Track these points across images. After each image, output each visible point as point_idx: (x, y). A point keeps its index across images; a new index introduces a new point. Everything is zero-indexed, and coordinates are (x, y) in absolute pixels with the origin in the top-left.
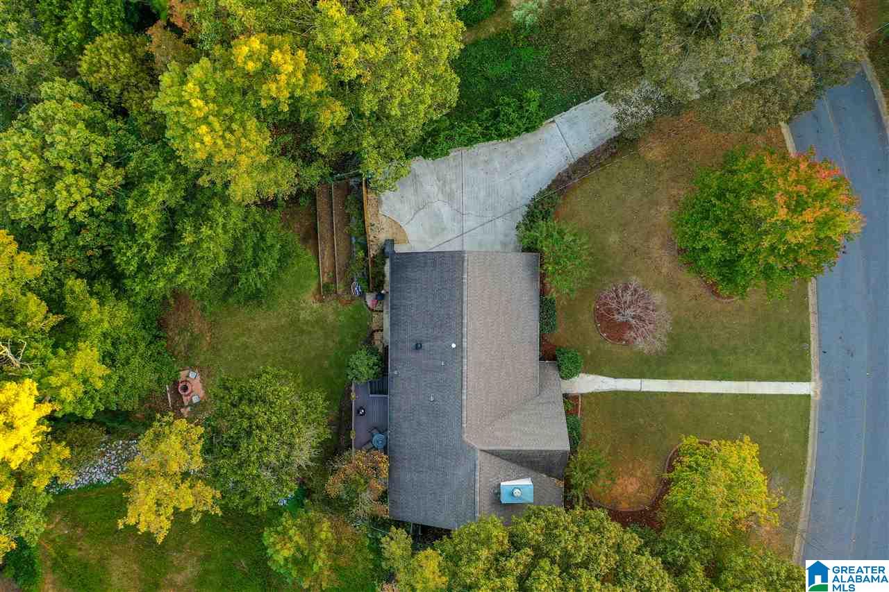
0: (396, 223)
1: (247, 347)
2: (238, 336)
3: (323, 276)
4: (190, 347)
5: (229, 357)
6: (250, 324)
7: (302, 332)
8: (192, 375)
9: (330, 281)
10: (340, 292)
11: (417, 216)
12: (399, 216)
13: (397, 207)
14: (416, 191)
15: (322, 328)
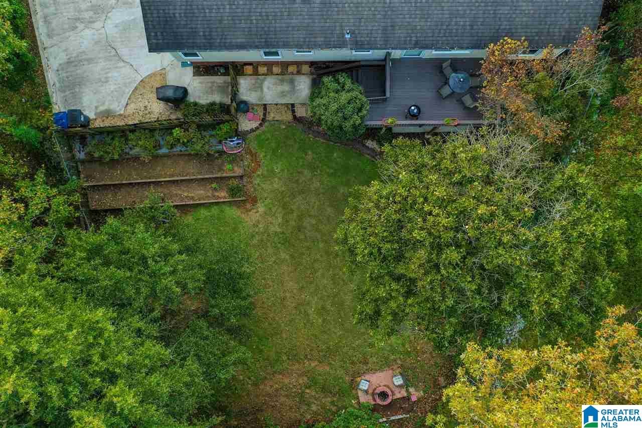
0: (136, 88)
1: (323, 308)
2: (308, 321)
3: (219, 197)
4: (324, 389)
5: (338, 334)
6: (290, 304)
7: (300, 228)
8: (364, 385)
9: (225, 188)
10: (239, 171)
11: (125, 58)
12: (125, 85)
13: (112, 88)
14: (90, 61)
15: (293, 196)
